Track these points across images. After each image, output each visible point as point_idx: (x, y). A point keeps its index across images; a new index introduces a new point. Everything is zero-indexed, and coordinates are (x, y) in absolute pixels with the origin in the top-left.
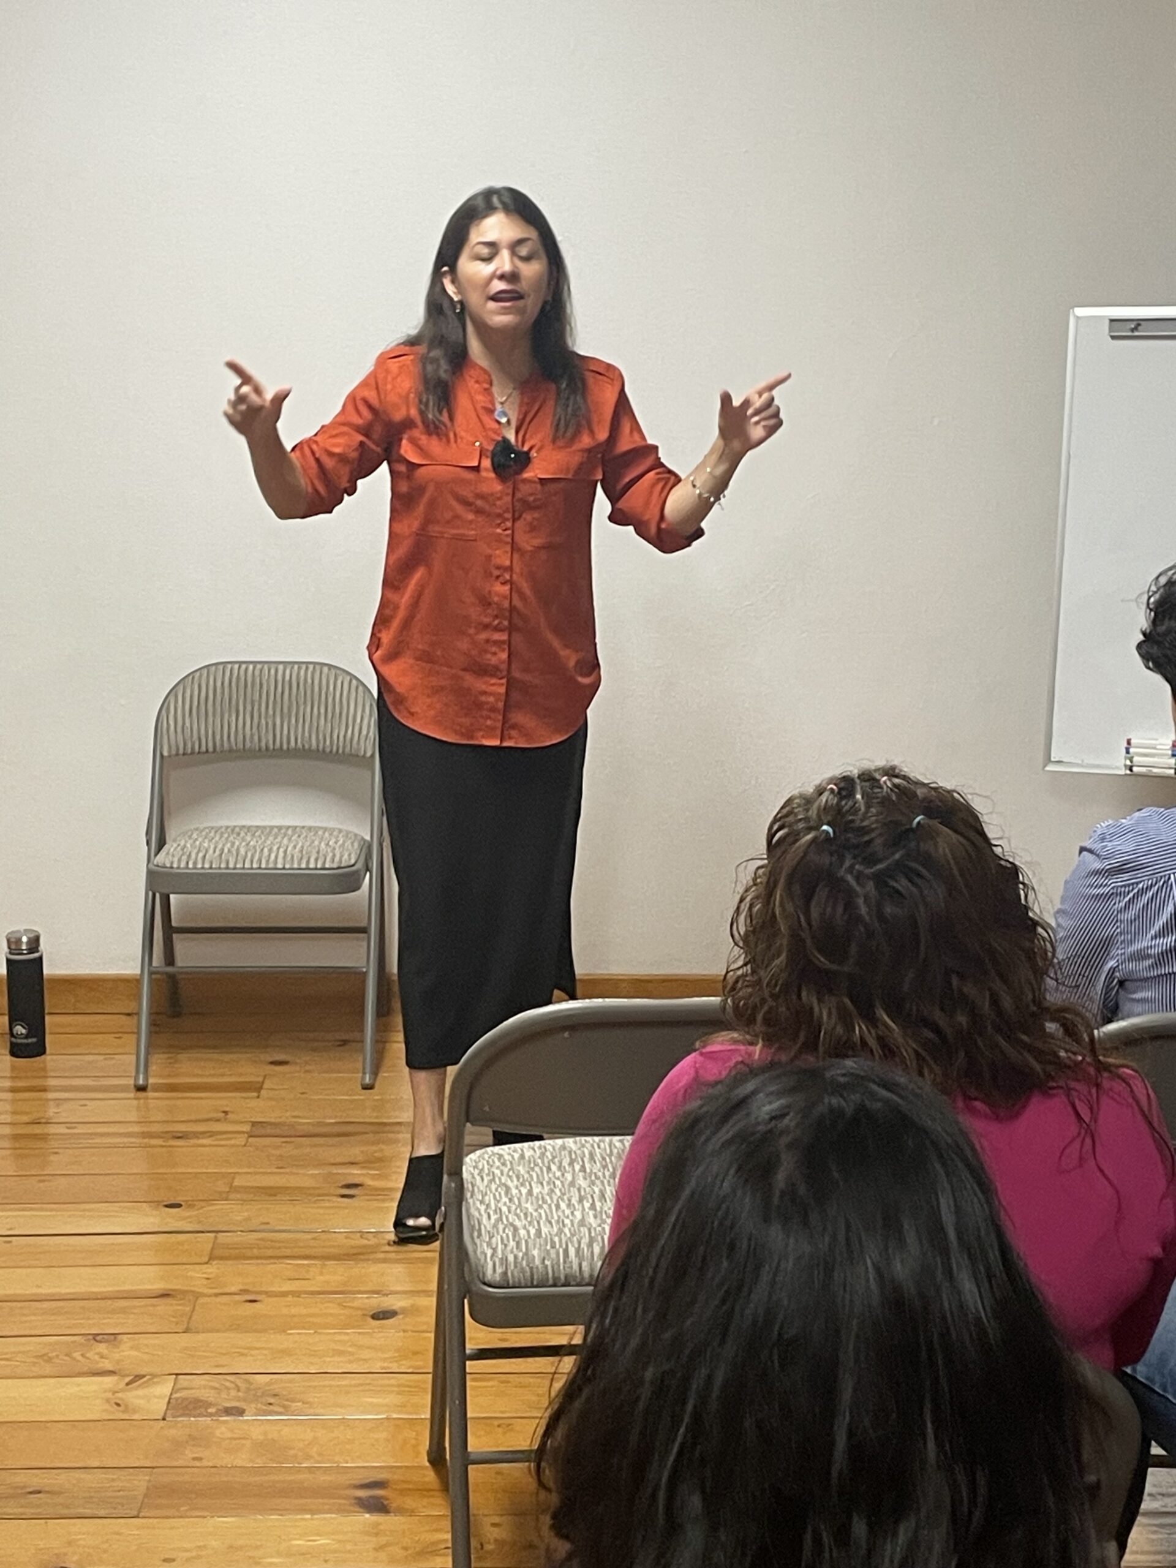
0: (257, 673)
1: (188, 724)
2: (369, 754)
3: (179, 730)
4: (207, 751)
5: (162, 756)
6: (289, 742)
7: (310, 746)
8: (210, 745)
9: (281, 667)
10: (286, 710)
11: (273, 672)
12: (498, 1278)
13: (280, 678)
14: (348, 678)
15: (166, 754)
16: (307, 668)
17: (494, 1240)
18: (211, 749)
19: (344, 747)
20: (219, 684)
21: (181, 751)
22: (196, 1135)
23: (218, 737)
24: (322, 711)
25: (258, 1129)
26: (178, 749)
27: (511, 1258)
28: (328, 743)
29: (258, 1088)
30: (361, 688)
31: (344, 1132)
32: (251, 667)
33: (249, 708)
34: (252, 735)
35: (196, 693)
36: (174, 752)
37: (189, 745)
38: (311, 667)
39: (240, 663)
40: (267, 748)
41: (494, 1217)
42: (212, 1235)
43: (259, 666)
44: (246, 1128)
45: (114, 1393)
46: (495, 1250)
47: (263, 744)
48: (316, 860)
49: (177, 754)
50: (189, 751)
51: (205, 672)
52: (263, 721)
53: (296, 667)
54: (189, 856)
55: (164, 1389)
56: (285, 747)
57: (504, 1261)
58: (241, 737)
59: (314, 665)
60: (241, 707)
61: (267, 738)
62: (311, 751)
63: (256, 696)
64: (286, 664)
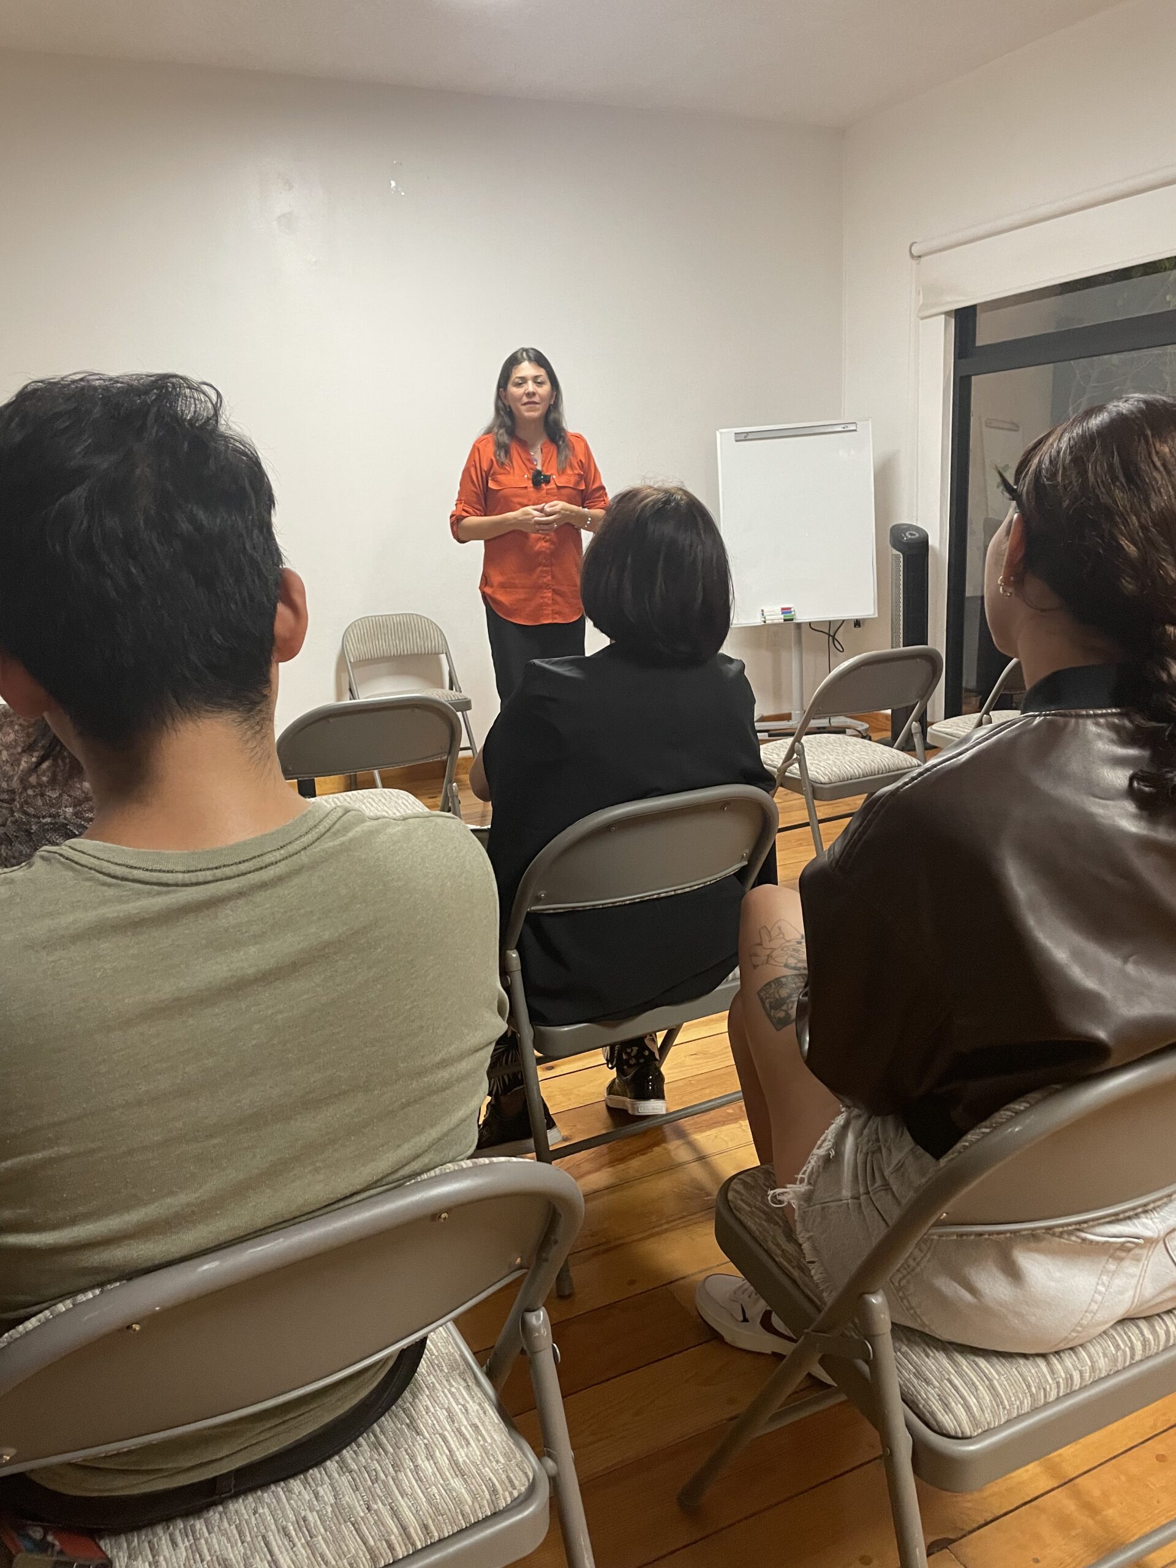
0: (384, 620)
1: (359, 646)
3: (355, 649)
4: (369, 659)
6: (404, 651)
7: (414, 651)
8: (370, 656)
9: (394, 617)
10: (400, 637)
11: (390, 619)
13: (396, 621)
14: (424, 620)
16: (406, 616)
19: (432, 650)
20: (368, 626)
23: (372, 652)
24: (418, 635)
26: (357, 658)
28: (423, 649)
30: (433, 624)
32: (381, 618)
33: (383, 637)
34: (387, 650)
35: (358, 631)
36: (356, 660)
37: (361, 657)
40: (394, 655)
43: (384, 617)
50: (361, 659)
51: (360, 621)
52: (391, 642)
53: (400, 616)
56: (402, 653)
58: (382, 651)
59: (409, 614)
60: (380, 637)
61: (393, 652)
62: (414, 654)
63: (386, 631)
64: (396, 615)
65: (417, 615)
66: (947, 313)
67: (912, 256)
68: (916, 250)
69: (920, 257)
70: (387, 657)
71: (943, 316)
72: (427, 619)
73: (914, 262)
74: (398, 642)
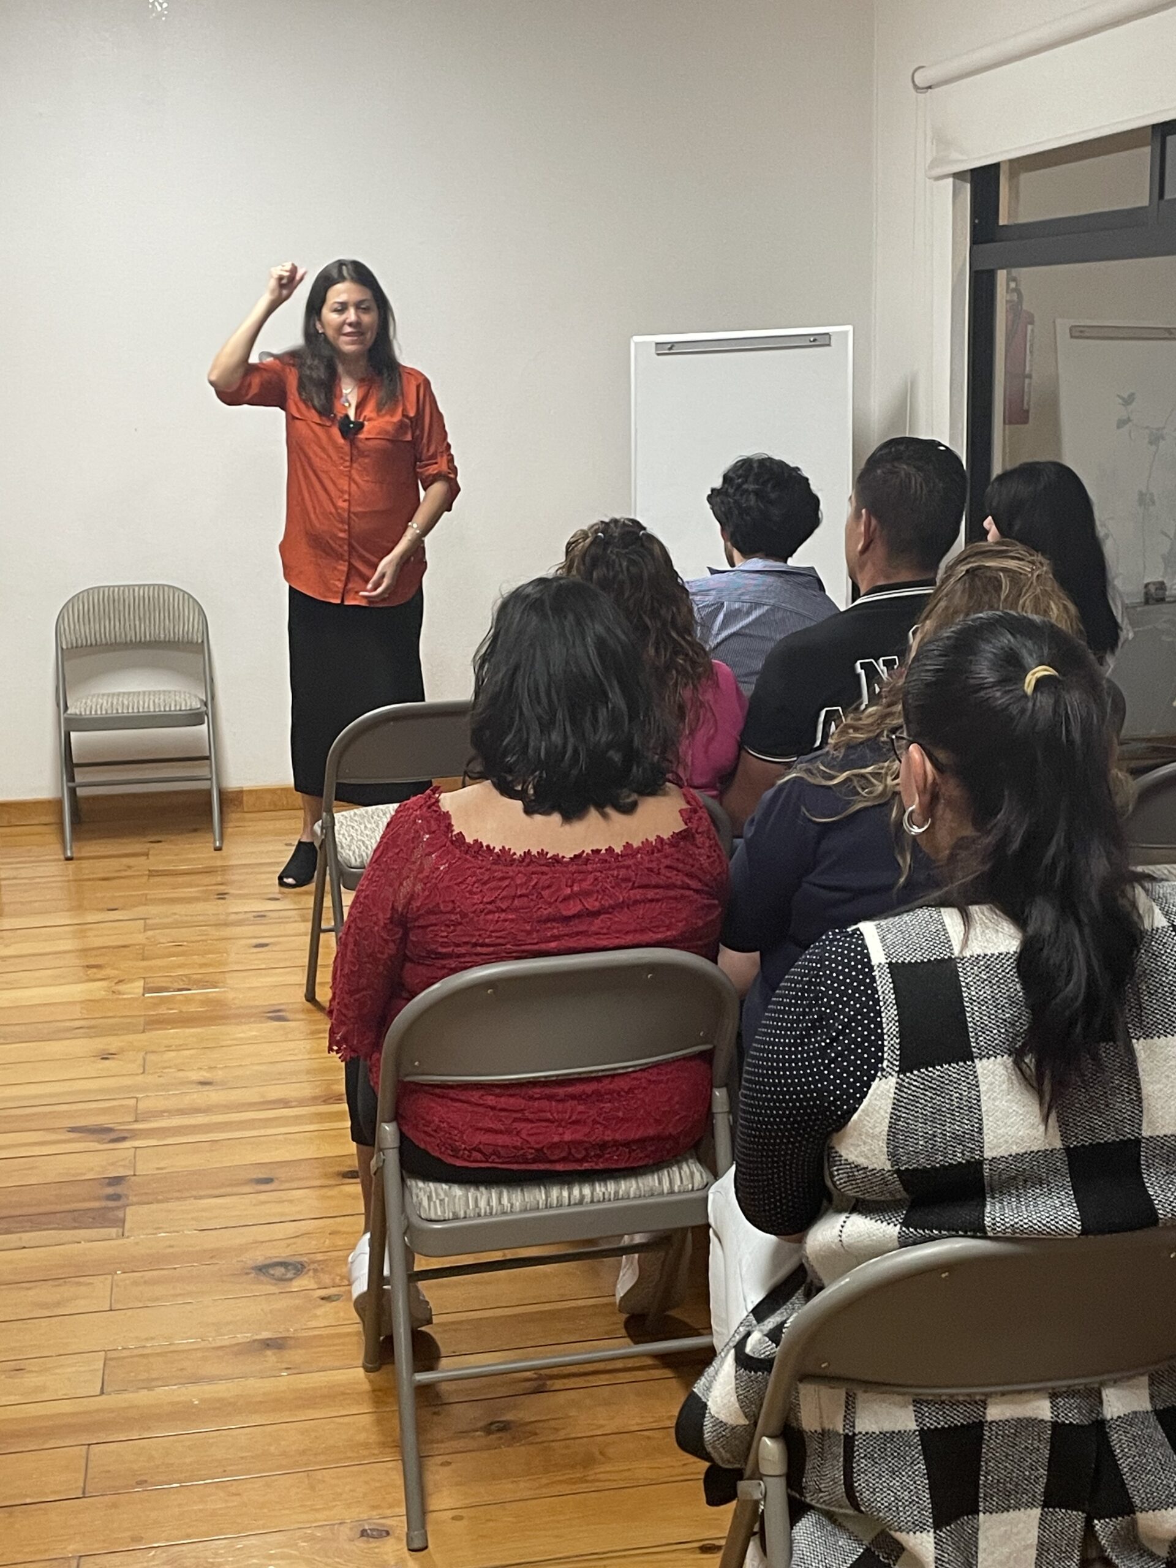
0: (121, 592)
1: (77, 627)
2: (200, 641)
3: (72, 631)
4: (91, 645)
5: (62, 649)
6: (145, 637)
7: (160, 637)
8: (93, 639)
9: (137, 589)
10: (142, 616)
11: (131, 591)
12: (358, 864)
13: (136, 594)
14: (181, 593)
15: (64, 647)
16: (154, 589)
17: (352, 848)
18: (94, 643)
19: (183, 637)
20: (96, 601)
21: (75, 645)
22: (114, 878)
23: (98, 636)
24: (167, 615)
25: (152, 874)
26: (72, 644)
27: (364, 854)
28: (172, 635)
29: (147, 855)
30: (191, 600)
31: (209, 871)
32: (116, 589)
33: (117, 616)
34: (120, 635)
35: (81, 607)
36: (70, 646)
37: (79, 642)
38: (156, 588)
39: (109, 587)
40: (131, 641)
41: (349, 839)
42: (142, 921)
43: (122, 588)
44: (147, 872)
45: (110, 988)
46: (354, 852)
47: (128, 639)
48: (175, 706)
49: (72, 647)
50: (80, 645)
51: (86, 594)
52: (127, 624)
53: (146, 588)
54: (91, 708)
55: (141, 983)
56: (143, 639)
57: (361, 856)
58: (113, 636)
59: (159, 585)
60: (112, 615)
61: (130, 635)
62: (161, 642)
63: (122, 608)
64: (139, 586)
65: (169, 587)
66: (958, 176)
67: (916, 87)
68: (921, 79)
69: (930, 87)
70: (120, 644)
71: (951, 180)
72: (185, 592)
73: (921, 96)
74: (137, 623)
